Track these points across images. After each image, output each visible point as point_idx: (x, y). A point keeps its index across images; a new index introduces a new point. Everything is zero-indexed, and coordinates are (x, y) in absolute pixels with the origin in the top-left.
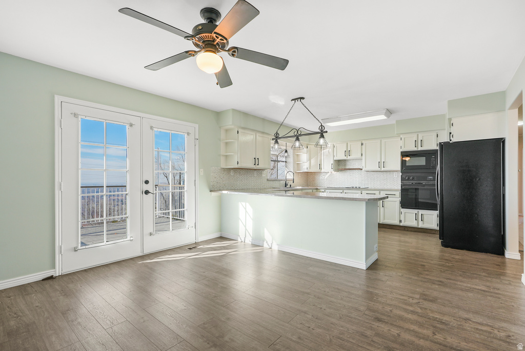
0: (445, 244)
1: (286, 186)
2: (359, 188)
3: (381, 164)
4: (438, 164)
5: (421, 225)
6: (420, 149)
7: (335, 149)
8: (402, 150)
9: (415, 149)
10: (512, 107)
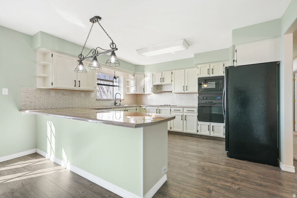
0: (230, 155)
1: (115, 105)
2: (170, 105)
3: (185, 87)
4: (224, 87)
5: (212, 134)
6: (211, 75)
7: (154, 76)
8: (198, 77)
9: (208, 76)
10: (288, 32)
